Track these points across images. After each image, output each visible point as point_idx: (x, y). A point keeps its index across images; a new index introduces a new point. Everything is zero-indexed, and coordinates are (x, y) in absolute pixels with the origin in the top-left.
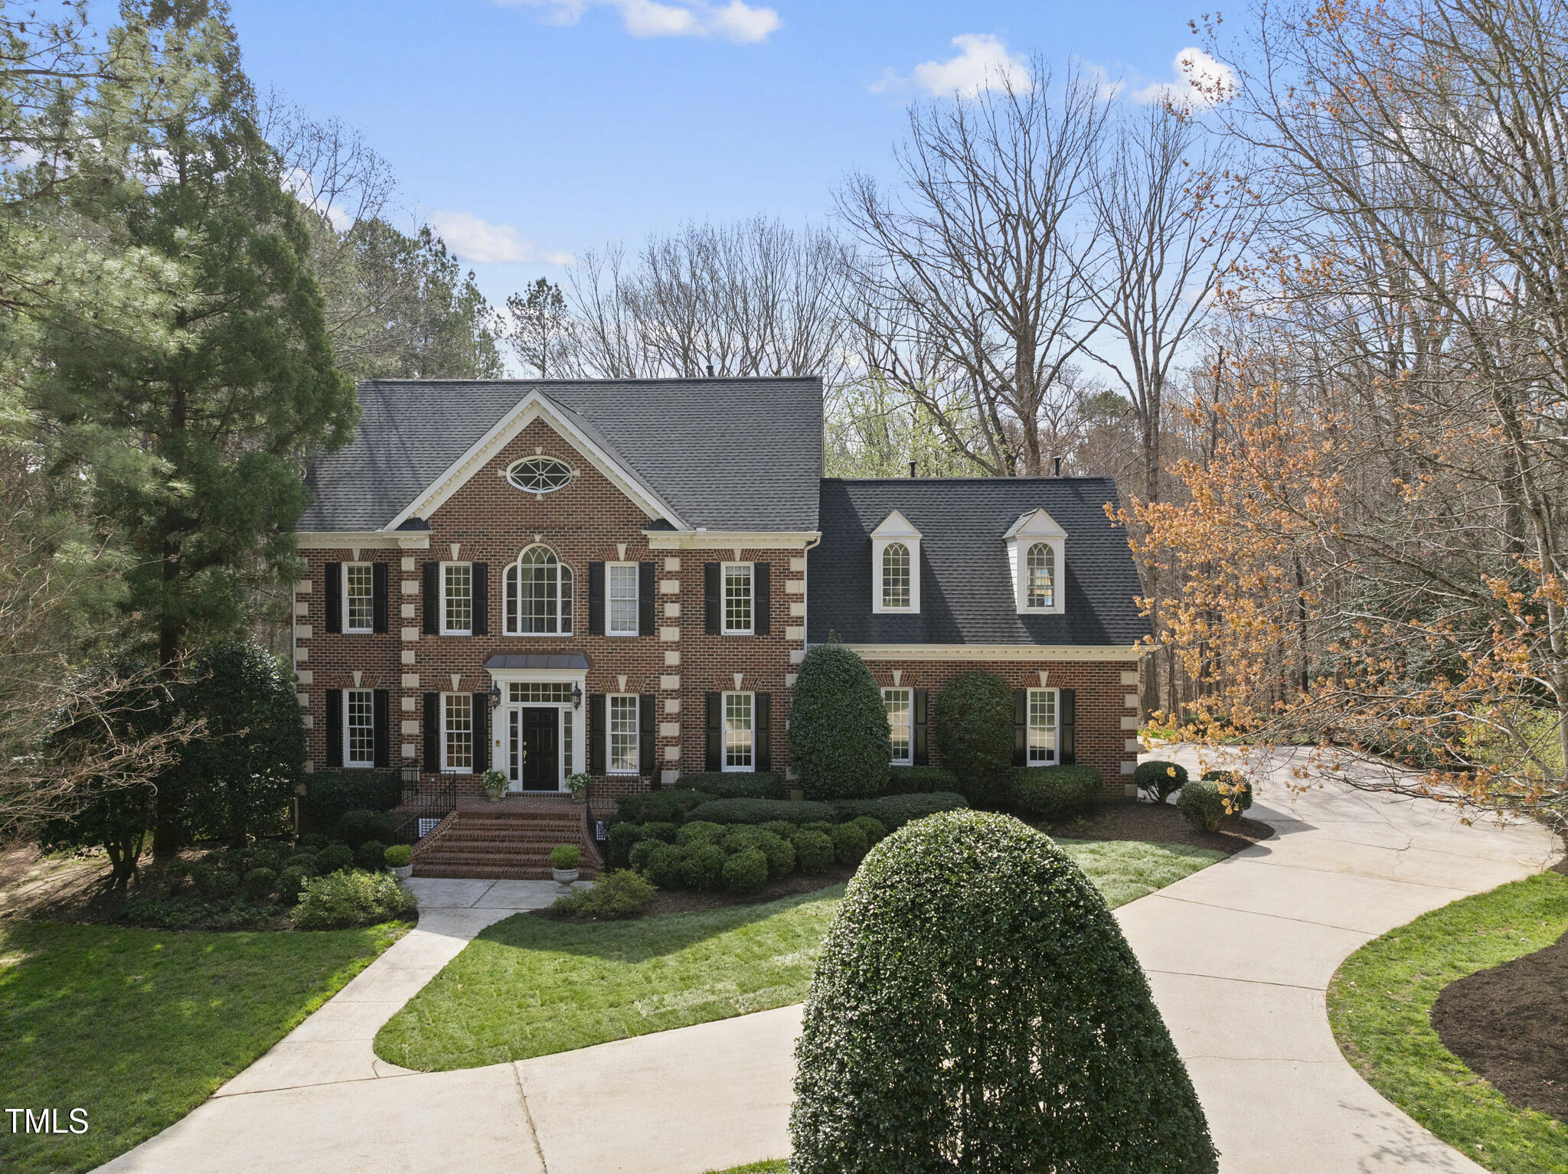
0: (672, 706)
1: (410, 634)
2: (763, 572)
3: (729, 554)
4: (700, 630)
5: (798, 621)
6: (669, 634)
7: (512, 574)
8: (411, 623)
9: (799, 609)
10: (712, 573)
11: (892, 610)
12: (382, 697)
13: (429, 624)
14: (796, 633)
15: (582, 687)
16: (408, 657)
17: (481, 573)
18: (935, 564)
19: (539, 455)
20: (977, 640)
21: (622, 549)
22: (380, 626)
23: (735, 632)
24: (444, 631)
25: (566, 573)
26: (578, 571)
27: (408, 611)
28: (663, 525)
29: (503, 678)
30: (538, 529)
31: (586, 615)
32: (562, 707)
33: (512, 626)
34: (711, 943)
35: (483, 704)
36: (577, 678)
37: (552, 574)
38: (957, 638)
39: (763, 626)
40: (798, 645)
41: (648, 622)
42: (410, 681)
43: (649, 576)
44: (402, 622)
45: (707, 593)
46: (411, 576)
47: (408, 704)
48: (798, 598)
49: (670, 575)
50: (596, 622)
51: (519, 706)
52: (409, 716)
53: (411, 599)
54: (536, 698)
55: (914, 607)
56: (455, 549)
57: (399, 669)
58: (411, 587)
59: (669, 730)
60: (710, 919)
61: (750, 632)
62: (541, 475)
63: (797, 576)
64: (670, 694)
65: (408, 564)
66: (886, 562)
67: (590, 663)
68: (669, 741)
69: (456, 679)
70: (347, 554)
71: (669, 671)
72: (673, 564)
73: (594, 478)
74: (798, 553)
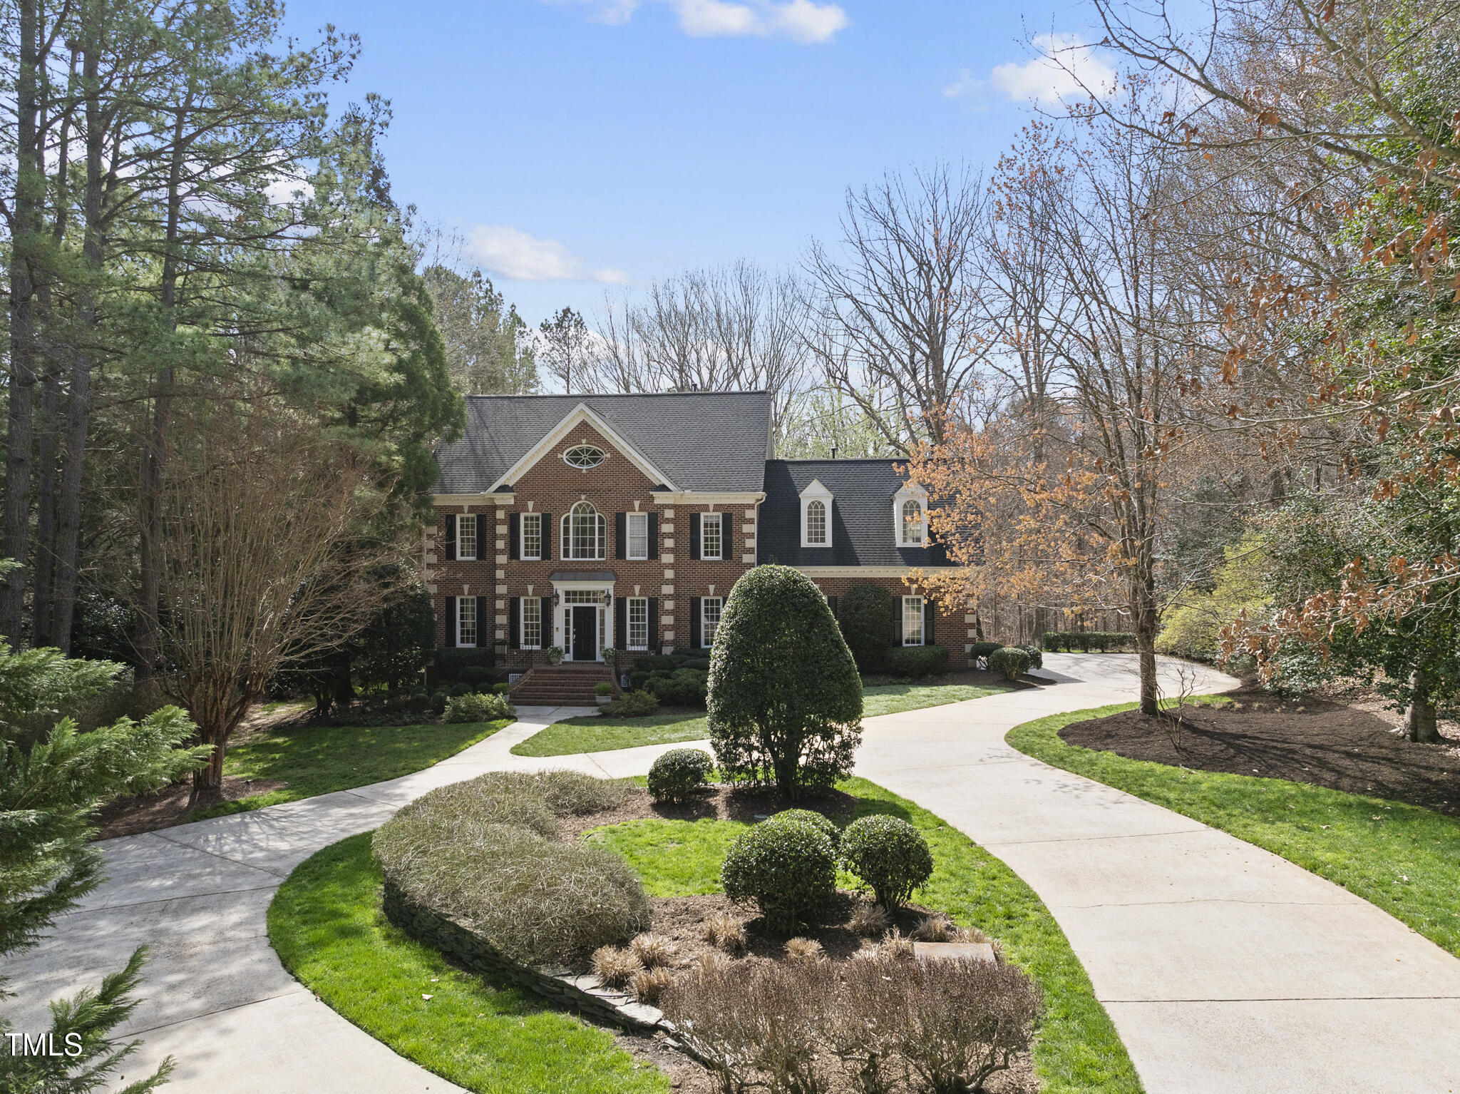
0: (669, 605)
1: (502, 559)
3: (705, 508)
4: (687, 557)
6: (667, 558)
9: (752, 543)
10: (695, 519)
11: (814, 545)
13: (513, 552)
15: (611, 593)
16: (500, 574)
17: (547, 520)
18: (844, 514)
19: (584, 444)
20: (868, 563)
22: (481, 555)
24: (523, 557)
25: (601, 521)
26: (609, 519)
27: (500, 544)
28: (663, 488)
29: (561, 587)
30: (583, 491)
31: (614, 547)
32: (598, 606)
33: (566, 554)
35: (548, 604)
36: (608, 586)
37: (592, 520)
38: (855, 562)
39: (728, 554)
40: (751, 566)
41: (654, 552)
42: (501, 589)
43: (654, 521)
44: (496, 552)
45: (692, 533)
46: (502, 522)
47: (500, 604)
50: (620, 551)
51: (571, 606)
53: (502, 537)
54: (581, 601)
55: (828, 543)
57: (494, 582)
58: (502, 529)
59: (667, 620)
64: (668, 597)
65: (500, 515)
66: (810, 513)
67: (616, 577)
68: (667, 628)
70: (460, 509)
71: (667, 582)
72: (669, 514)
73: (619, 458)
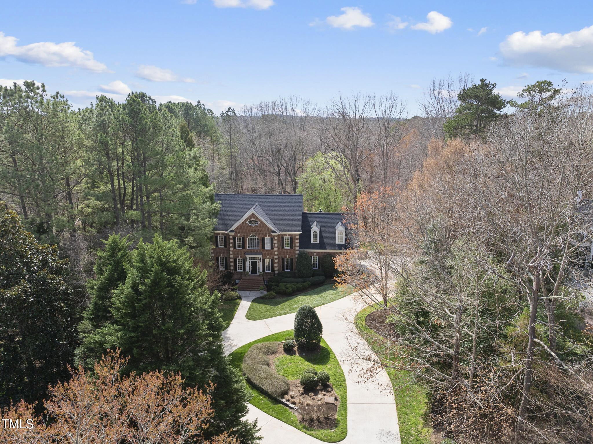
0: (276, 261)
1: (232, 249)
2: (292, 238)
3: (286, 235)
4: (281, 248)
5: (298, 247)
6: (276, 249)
7: (249, 239)
8: (232, 247)
9: (298, 245)
10: (283, 238)
11: (314, 243)
13: (235, 247)
14: (297, 248)
15: (261, 258)
16: (231, 253)
17: (243, 239)
18: (323, 233)
19: (253, 219)
20: (329, 248)
21: (268, 235)
22: (225, 246)
23: (287, 248)
24: (237, 248)
25: (258, 239)
26: (260, 239)
27: (231, 245)
28: (274, 232)
29: (247, 256)
30: (253, 231)
31: (261, 246)
32: (258, 261)
33: (249, 247)
34: (285, 303)
35: (244, 260)
36: (260, 256)
37: (256, 239)
38: (325, 248)
39: (292, 247)
40: (298, 250)
41: (272, 247)
42: (232, 256)
43: (272, 240)
44: (230, 247)
45: (282, 242)
46: (231, 239)
47: (231, 260)
48: (298, 243)
49: (276, 240)
50: (263, 247)
51: (250, 261)
52: (232, 262)
53: (231, 243)
54: (253, 260)
55: (318, 242)
56: (239, 235)
58: (231, 241)
59: (276, 265)
60: (284, 299)
61: (289, 248)
62: (253, 222)
63: (298, 239)
64: (276, 259)
65: (231, 237)
66: (313, 234)
67: (262, 254)
68: (276, 267)
69: (240, 256)
70: (219, 234)
71: (276, 255)
72: (276, 238)
73: (262, 223)
74: (298, 235)
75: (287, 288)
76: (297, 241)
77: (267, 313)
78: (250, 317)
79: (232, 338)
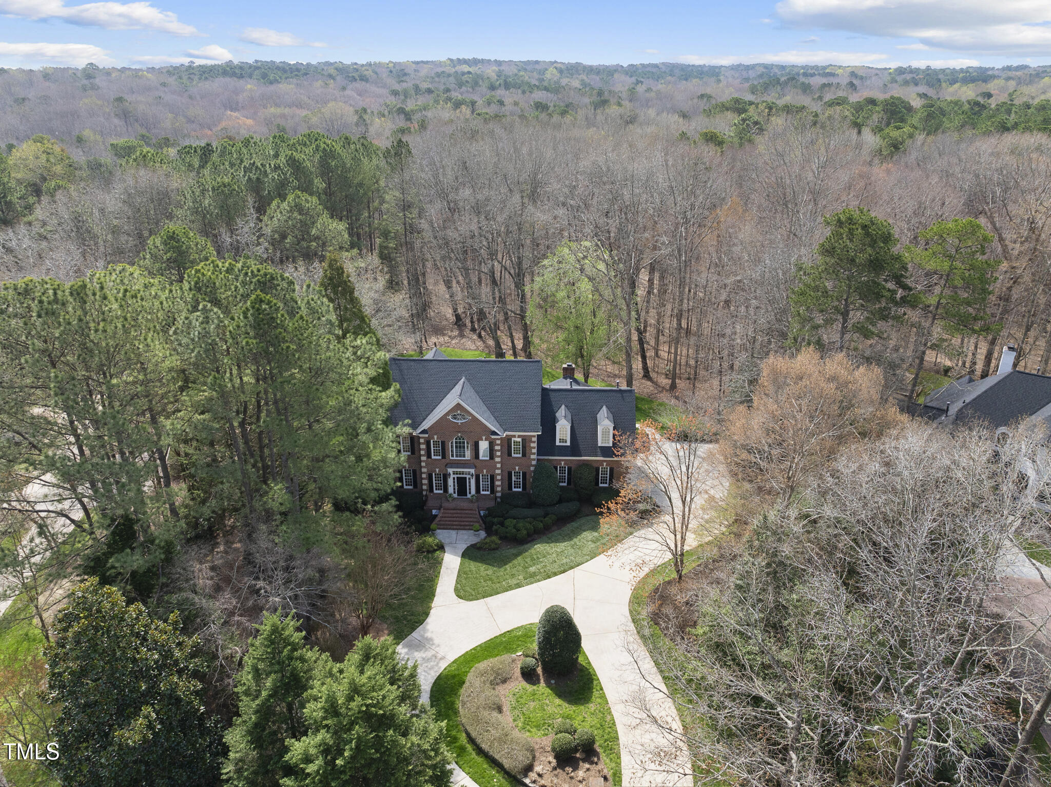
0: (499, 477)
1: (424, 458)
2: (524, 441)
3: (514, 436)
4: (506, 456)
5: (534, 454)
6: (498, 460)
7: (452, 443)
8: (424, 455)
9: (535, 451)
10: (509, 443)
11: (562, 446)
12: (414, 472)
13: (429, 456)
14: (534, 456)
15: (473, 473)
16: (423, 464)
17: (443, 443)
19: (458, 412)
20: (586, 455)
21: (484, 438)
22: (413, 452)
23: (516, 456)
24: (433, 457)
25: (468, 443)
26: (471, 443)
27: (422, 452)
28: (494, 433)
29: (450, 471)
30: (459, 431)
31: (474, 453)
32: (468, 476)
33: (452, 456)
36: (472, 471)
37: (464, 443)
38: (580, 454)
39: (524, 455)
41: (492, 457)
42: (424, 470)
44: (421, 455)
45: (508, 447)
46: (423, 444)
47: (424, 476)
48: (534, 448)
49: (498, 445)
50: (477, 455)
51: (456, 476)
52: (424, 478)
53: (423, 449)
54: (460, 475)
55: (568, 444)
56: (436, 437)
57: (421, 467)
58: (423, 446)
59: (498, 483)
60: (514, 552)
61: (520, 456)
62: (459, 417)
63: (534, 442)
64: (498, 474)
65: (422, 441)
66: (560, 432)
67: (475, 467)
68: (498, 486)
69: (437, 470)
71: (498, 468)
72: (498, 442)
73: (474, 419)
74: (534, 436)
75: (518, 530)
76: (532, 445)
77: (489, 583)
78: (462, 593)
79: (436, 641)
